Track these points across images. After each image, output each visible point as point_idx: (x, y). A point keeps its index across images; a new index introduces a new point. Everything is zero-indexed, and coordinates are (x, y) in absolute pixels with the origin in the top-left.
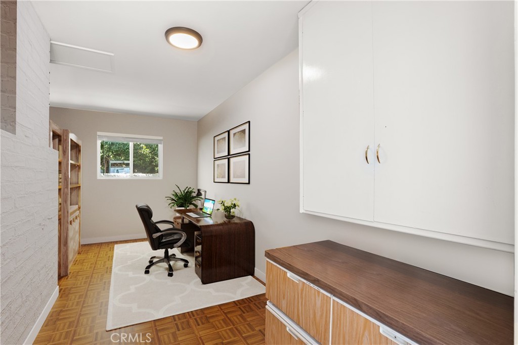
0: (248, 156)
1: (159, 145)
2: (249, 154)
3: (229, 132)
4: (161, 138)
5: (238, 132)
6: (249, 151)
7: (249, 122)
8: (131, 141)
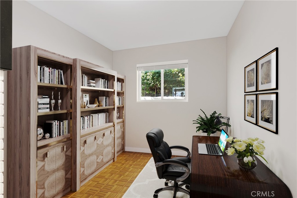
0: (275, 95)
1: (185, 69)
2: (277, 94)
3: (256, 62)
4: (186, 61)
5: (266, 62)
6: (277, 88)
7: (277, 49)
8: (162, 69)
